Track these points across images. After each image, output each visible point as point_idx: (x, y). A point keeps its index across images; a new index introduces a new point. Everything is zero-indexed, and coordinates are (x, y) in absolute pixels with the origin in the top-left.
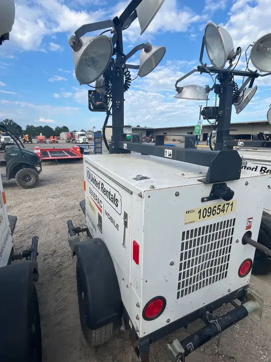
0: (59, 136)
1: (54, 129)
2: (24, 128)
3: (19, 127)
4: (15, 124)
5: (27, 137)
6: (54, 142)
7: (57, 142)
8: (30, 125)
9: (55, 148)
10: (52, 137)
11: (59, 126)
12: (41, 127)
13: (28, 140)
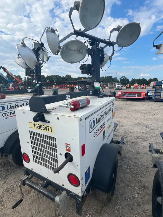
0: (150, 84)
1: (148, 80)
2: (130, 80)
3: (128, 80)
4: (126, 78)
5: (128, 85)
6: (143, 88)
7: (145, 88)
8: (134, 78)
9: (134, 92)
10: (143, 85)
11: (151, 78)
12: (140, 79)
13: (128, 87)
